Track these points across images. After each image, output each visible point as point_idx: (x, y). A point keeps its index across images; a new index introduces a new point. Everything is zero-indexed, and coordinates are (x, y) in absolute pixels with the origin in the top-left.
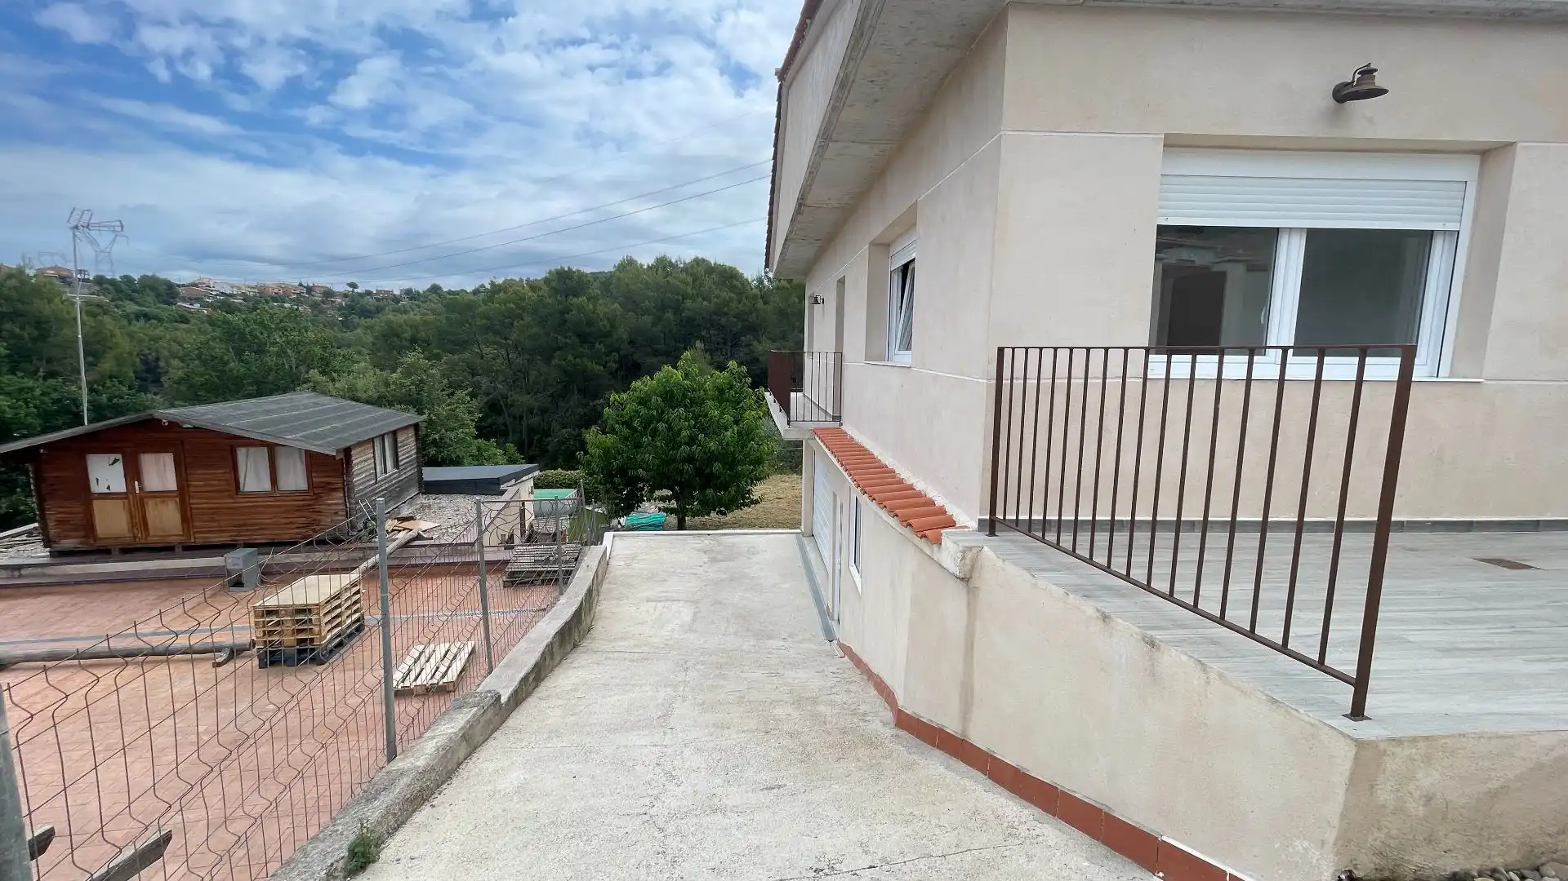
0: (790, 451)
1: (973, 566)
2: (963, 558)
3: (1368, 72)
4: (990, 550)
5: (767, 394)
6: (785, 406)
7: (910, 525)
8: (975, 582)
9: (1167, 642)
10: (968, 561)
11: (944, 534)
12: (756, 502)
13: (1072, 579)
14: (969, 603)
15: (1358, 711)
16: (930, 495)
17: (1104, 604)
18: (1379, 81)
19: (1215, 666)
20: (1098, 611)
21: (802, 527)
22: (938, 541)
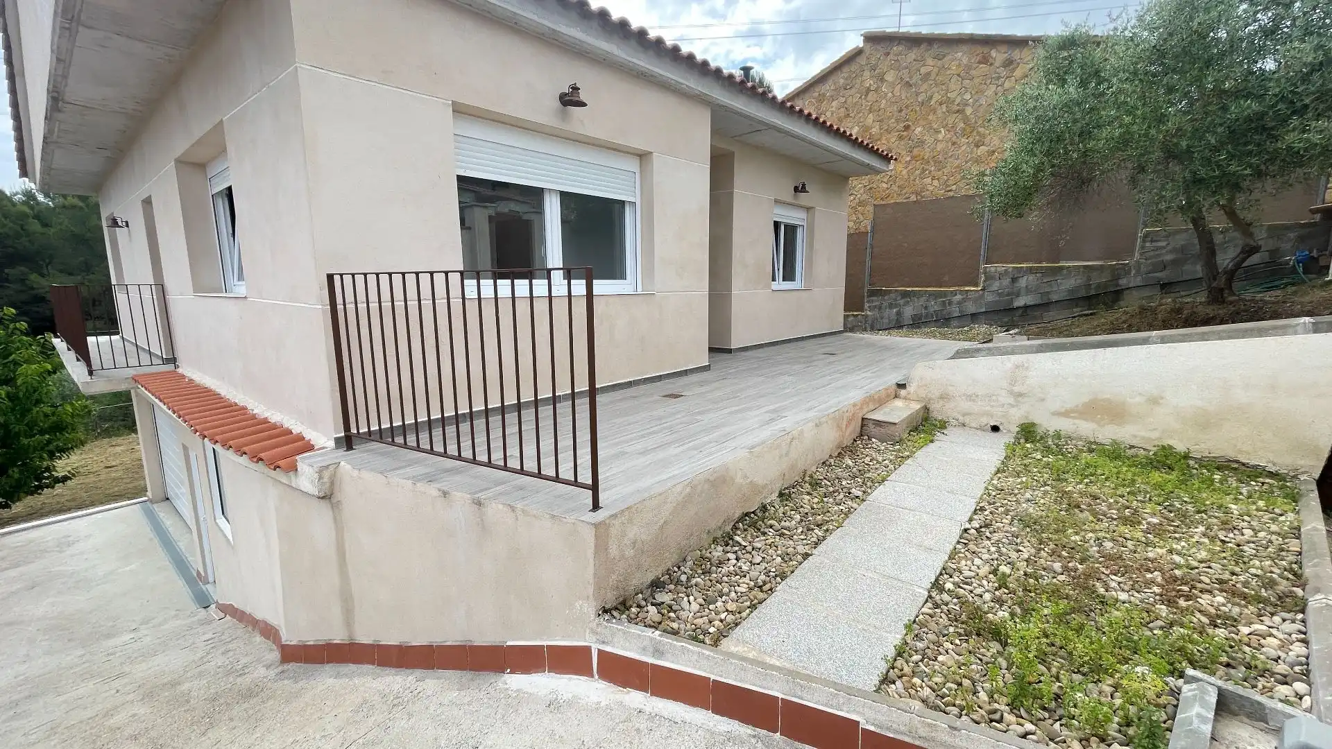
0: (120, 408)
1: (332, 483)
2: (320, 478)
3: (575, 89)
4: (347, 464)
5: (57, 342)
6: (83, 353)
7: (261, 460)
8: (338, 496)
9: (489, 498)
10: (326, 480)
11: (299, 460)
12: (65, 479)
13: (419, 470)
14: (335, 519)
15: (596, 506)
16: (286, 425)
17: (445, 483)
18: (583, 96)
19: (519, 506)
20: (439, 490)
21: (149, 493)
22: (293, 468)
